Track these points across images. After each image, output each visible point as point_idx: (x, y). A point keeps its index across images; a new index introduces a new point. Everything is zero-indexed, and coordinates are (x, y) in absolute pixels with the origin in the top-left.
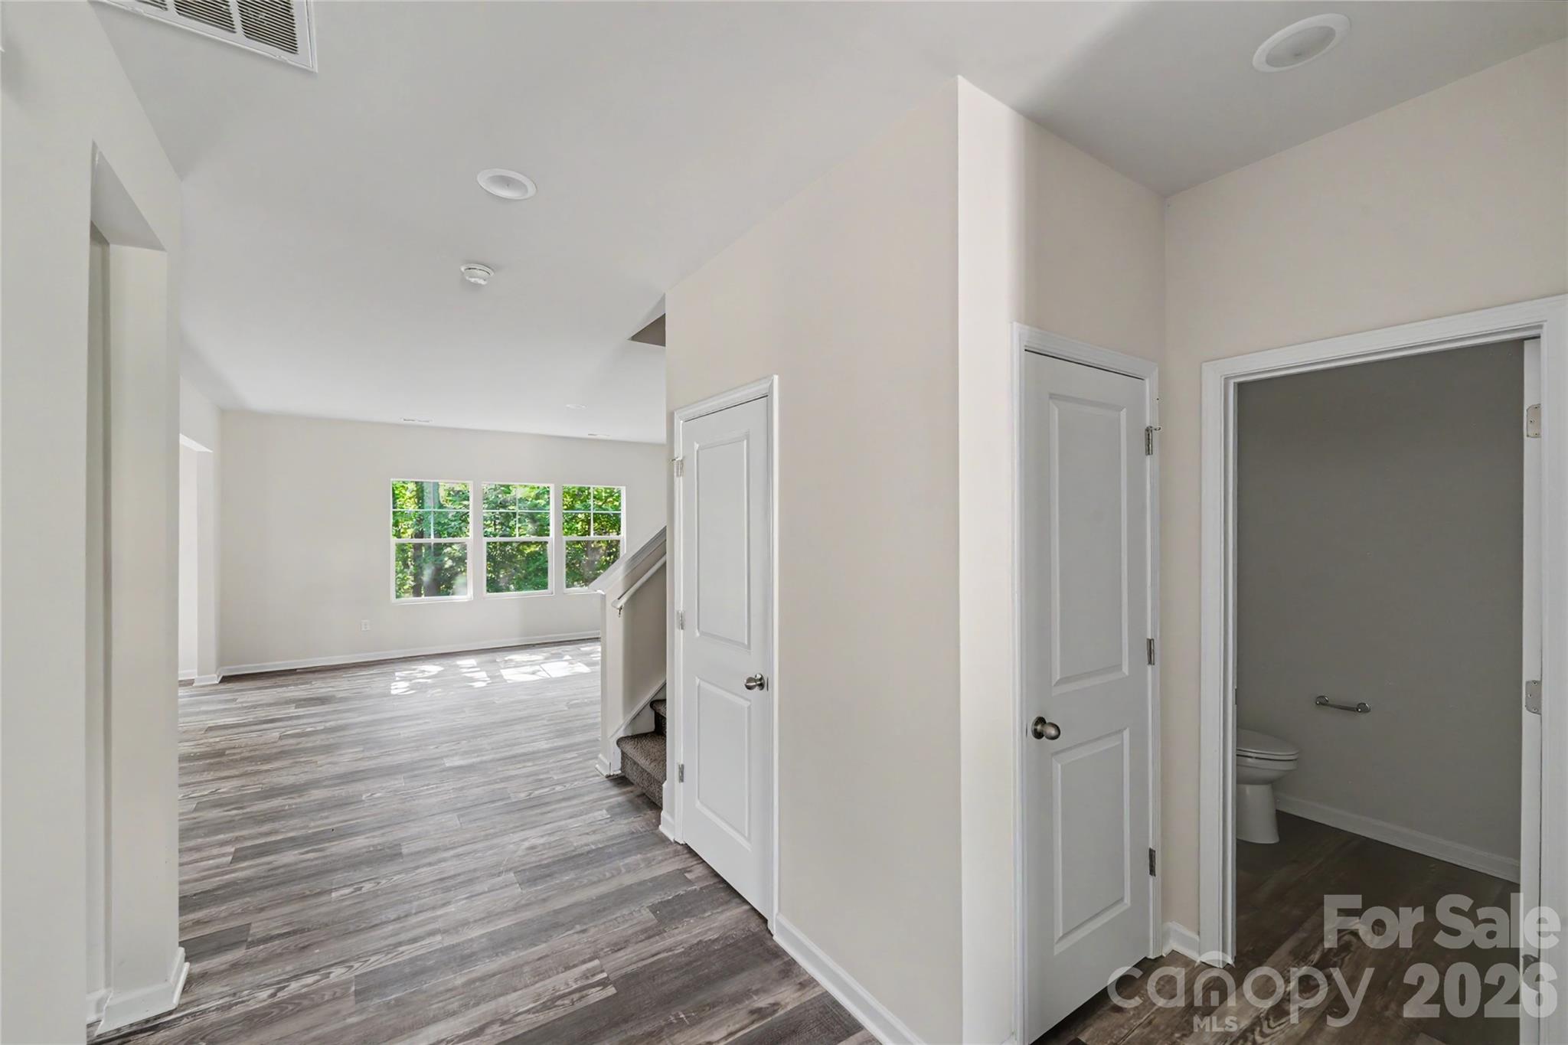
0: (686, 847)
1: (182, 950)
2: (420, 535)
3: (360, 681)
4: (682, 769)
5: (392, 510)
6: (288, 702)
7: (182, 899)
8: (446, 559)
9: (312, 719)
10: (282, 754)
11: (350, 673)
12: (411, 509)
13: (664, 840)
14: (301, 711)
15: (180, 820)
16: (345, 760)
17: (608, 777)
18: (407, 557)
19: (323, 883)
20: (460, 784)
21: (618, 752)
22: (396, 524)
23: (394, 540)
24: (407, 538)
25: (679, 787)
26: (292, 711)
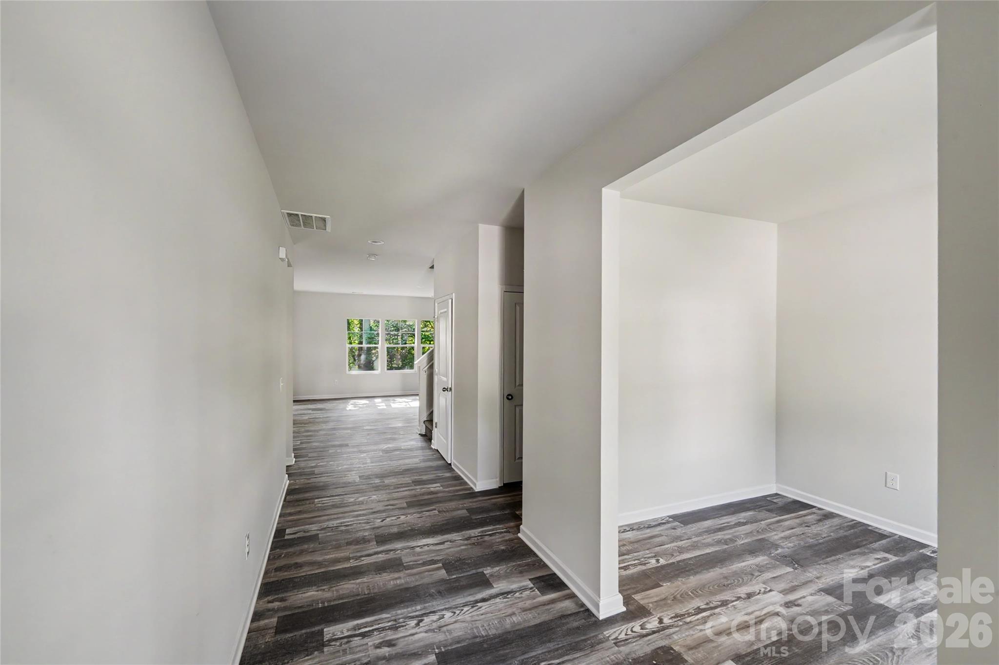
0: (437, 450)
1: (287, 475)
2: (361, 343)
3: (335, 403)
4: (436, 424)
5: (347, 332)
6: (310, 409)
7: (294, 449)
8: (373, 356)
9: (318, 414)
10: (310, 422)
11: (331, 402)
12: (357, 331)
13: (432, 448)
14: (313, 412)
15: (294, 427)
16: (331, 425)
17: (420, 434)
18: (355, 355)
19: (327, 449)
20: (368, 433)
21: (424, 426)
22: (350, 338)
23: (348, 346)
24: (356, 345)
25: (436, 429)
26: (310, 412)
